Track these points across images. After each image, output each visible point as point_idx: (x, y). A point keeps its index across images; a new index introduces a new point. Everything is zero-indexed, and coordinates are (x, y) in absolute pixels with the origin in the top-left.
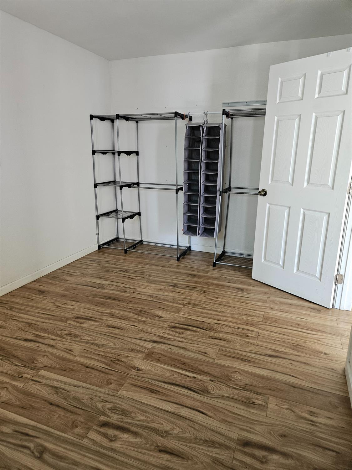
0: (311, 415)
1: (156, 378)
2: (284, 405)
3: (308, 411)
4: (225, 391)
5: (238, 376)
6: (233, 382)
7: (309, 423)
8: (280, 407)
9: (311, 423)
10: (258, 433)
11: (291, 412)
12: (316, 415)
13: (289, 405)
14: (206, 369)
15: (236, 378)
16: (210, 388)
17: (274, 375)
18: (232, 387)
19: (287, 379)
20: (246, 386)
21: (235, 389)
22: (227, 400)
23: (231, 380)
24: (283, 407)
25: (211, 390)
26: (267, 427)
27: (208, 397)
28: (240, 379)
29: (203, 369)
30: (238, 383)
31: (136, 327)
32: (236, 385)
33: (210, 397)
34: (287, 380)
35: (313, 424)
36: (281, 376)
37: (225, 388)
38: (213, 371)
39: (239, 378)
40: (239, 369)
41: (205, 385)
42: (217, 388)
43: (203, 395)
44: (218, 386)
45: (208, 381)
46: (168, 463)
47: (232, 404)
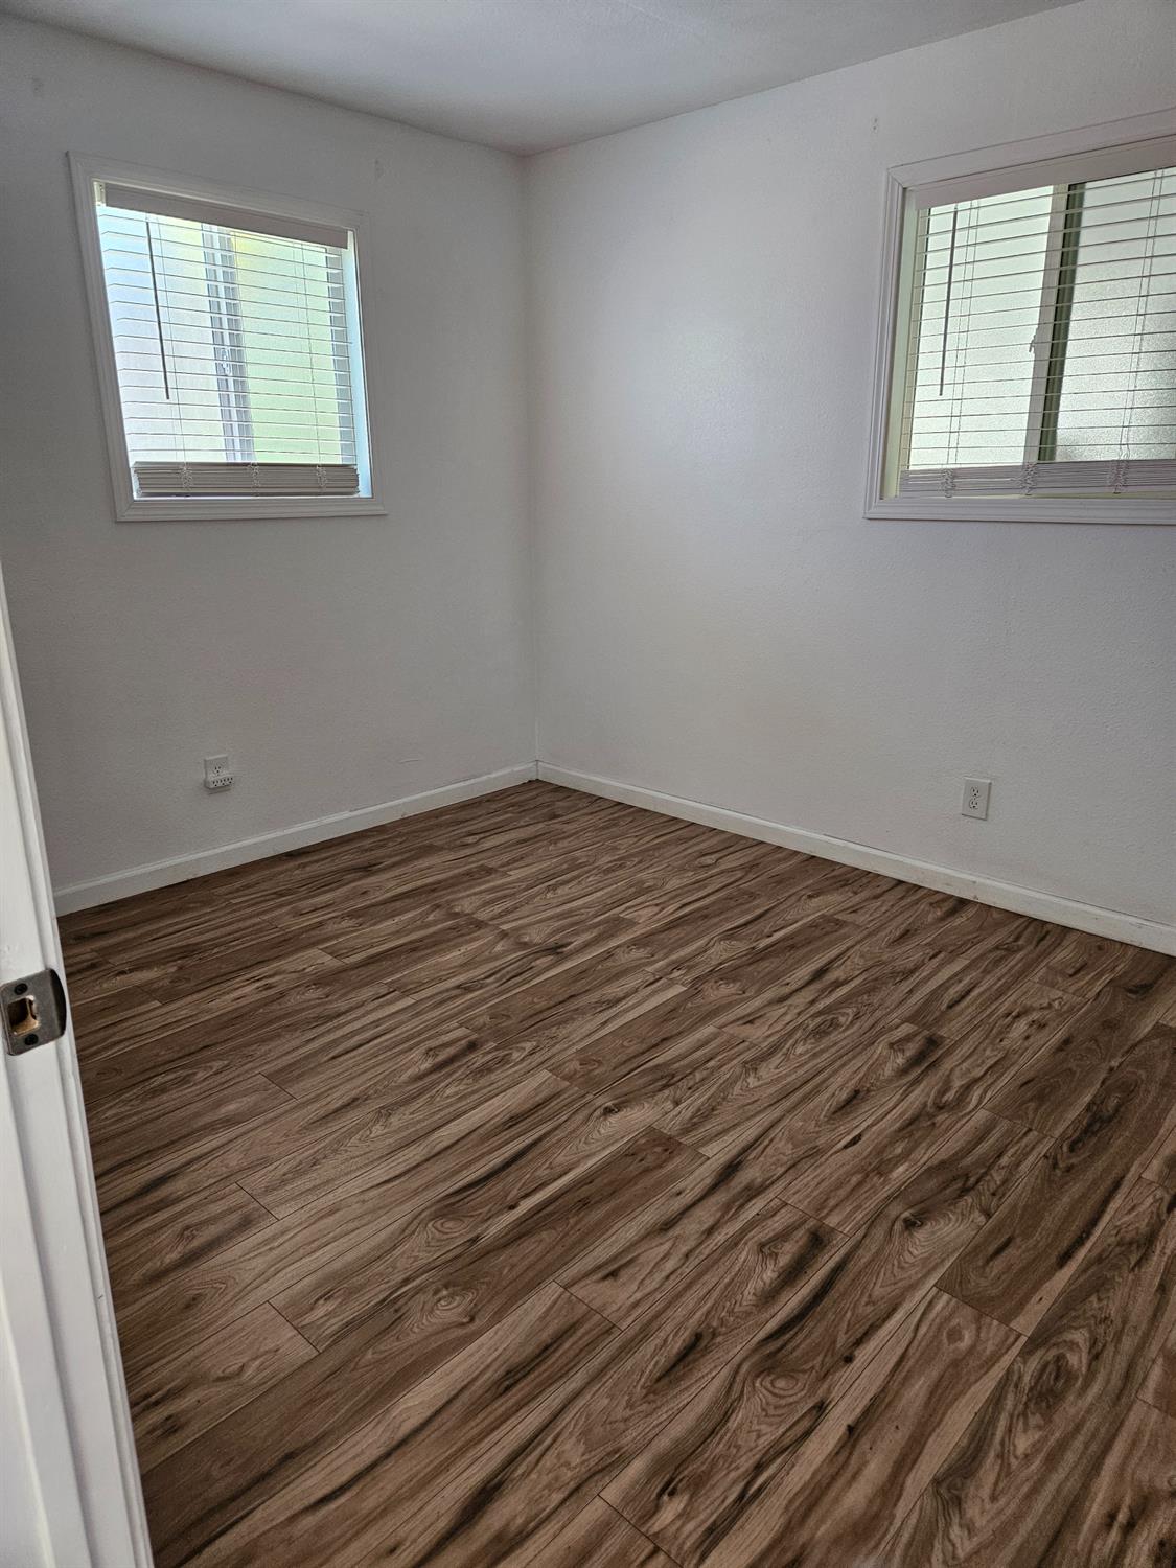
0: (167, 1419)
1: (560, 1134)
2: (259, 1370)
3: (187, 1423)
4: (414, 1254)
5: (449, 1313)
6: (434, 1287)
7: (159, 1390)
8: (262, 1356)
9: (153, 1398)
10: (248, 1257)
11: (223, 1372)
12: (159, 1432)
13: (247, 1382)
14: (531, 1248)
15: (443, 1303)
16: (449, 1225)
17: (381, 1428)
18: (418, 1277)
19: (334, 1466)
20: (396, 1311)
21: (406, 1281)
22: (384, 1242)
23: (446, 1286)
24: (257, 1363)
25: (442, 1224)
26: (243, 1285)
27: (424, 1210)
28: (431, 1311)
29: (537, 1237)
30: (421, 1298)
31: (846, 1147)
32: (419, 1290)
33: (420, 1214)
34: (329, 1459)
35: (146, 1402)
36: (362, 1452)
37: (425, 1258)
38: (515, 1259)
39: (438, 1312)
40: (479, 1333)
41: (466, 1220)
42: (438, 1241)
43: (439, 1201)
44: (446, 1246)
45: (479, 1230)
46: (658, 1341)
47: (364, 1248)
